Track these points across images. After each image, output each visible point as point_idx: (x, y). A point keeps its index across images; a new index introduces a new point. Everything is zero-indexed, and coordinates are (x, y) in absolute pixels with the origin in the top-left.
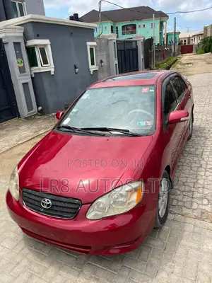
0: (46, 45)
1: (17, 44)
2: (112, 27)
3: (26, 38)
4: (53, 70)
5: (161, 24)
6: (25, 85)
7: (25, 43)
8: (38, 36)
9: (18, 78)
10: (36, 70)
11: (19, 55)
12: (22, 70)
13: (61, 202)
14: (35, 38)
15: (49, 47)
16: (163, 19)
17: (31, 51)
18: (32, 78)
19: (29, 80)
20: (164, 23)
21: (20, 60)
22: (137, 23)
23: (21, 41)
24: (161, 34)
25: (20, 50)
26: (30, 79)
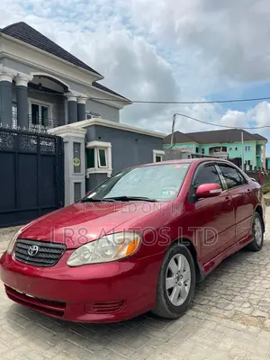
0: (106, 148)
1: (77, 145)
2: (197, 149)
3: (87, 139)
4: (110, 173)
5: (258, 148)
6: (77, 184)
7: (86, 144)
8: (99, 139)
9: (71, 176)
10: (91, 171)
11: (77, 155)
12: (77, 169)
13: (47, 248)
14: (96, 140)
15: (110, 150)
16: (260, 142)
17: (90, 152)
18: (86, 179)
19: (82, 181)
20: (262, 147)
21: (77, 159)
22: (228, 146)
23: (82, 142)
24: (258, 158)
25: (79, 150)
26: (84, 180)
